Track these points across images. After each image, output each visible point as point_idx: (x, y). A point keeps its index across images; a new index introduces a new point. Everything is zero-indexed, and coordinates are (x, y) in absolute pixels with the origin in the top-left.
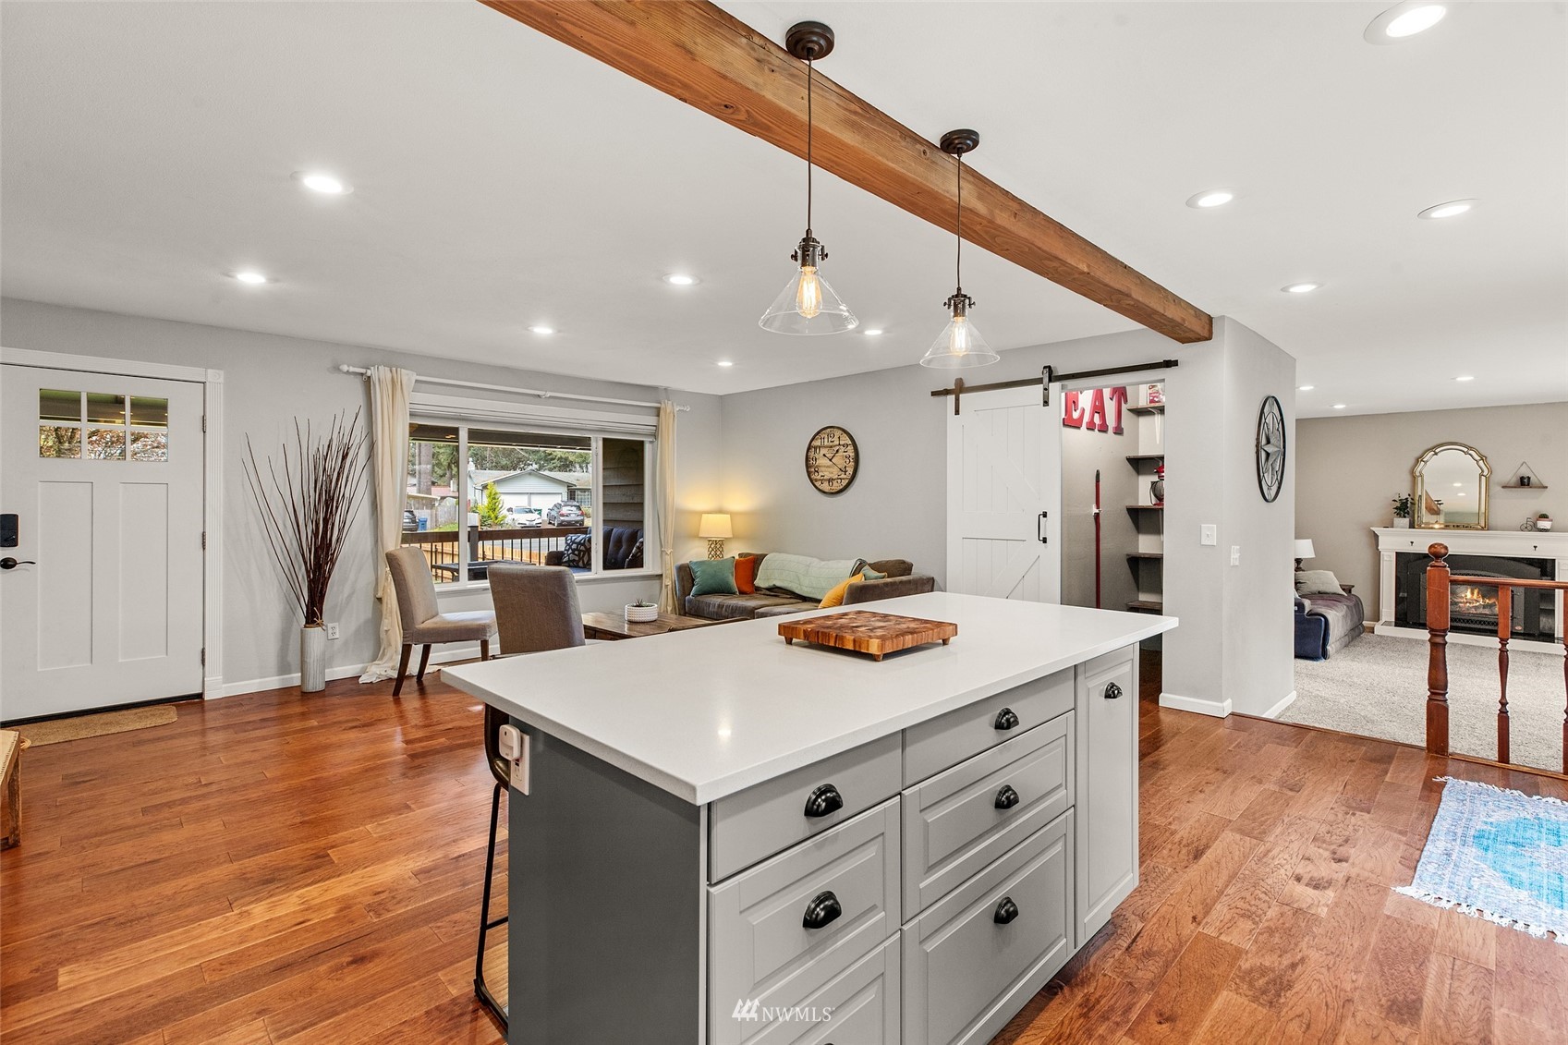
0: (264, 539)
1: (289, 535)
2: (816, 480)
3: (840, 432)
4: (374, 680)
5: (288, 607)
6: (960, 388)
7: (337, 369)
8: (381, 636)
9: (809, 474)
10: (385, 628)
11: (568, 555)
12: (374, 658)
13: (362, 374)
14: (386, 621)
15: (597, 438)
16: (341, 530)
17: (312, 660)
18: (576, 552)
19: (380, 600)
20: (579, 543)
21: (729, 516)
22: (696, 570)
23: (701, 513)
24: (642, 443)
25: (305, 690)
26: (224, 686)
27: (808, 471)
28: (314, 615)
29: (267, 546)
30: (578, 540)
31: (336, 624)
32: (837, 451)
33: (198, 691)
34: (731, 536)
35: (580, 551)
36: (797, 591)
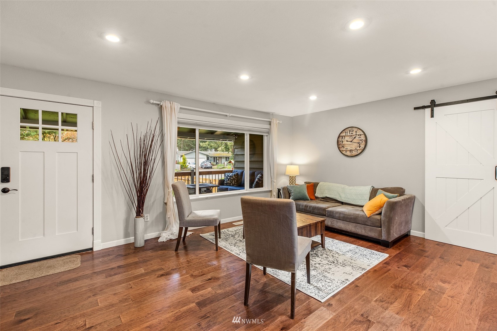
0: (118, 178)
1: (129, 175)
2: (343, 151)
3: (357, 129)
4: (165, 240)
5: (129, 207)
6: (433, 104)
7: (148, 102)
8: (166, 219)
9: (339, 148)
10: (169, 217)
11: (227, 181)
12: (164, 229)
13: (158, 104)
14: (169, 213)
15: (247, 134)
16: (151, 173)
17: (139, 232)
18: (230, 180)
19: (166, 204)
20: (230, 177)
21: (298, 166)
22: (291, 189)
23: (286, 165)
24: (262, 136)
25: (136, 246)
26: (102, 244)
27: (338, 147)
28: (140, 211)
29: (120, 181)
30: (230, 175)
31: (148, 215)
32: (355, 137)
33: (91, 247)
34: (299, 175)
35: (231, 179)
36: (339, 200)
